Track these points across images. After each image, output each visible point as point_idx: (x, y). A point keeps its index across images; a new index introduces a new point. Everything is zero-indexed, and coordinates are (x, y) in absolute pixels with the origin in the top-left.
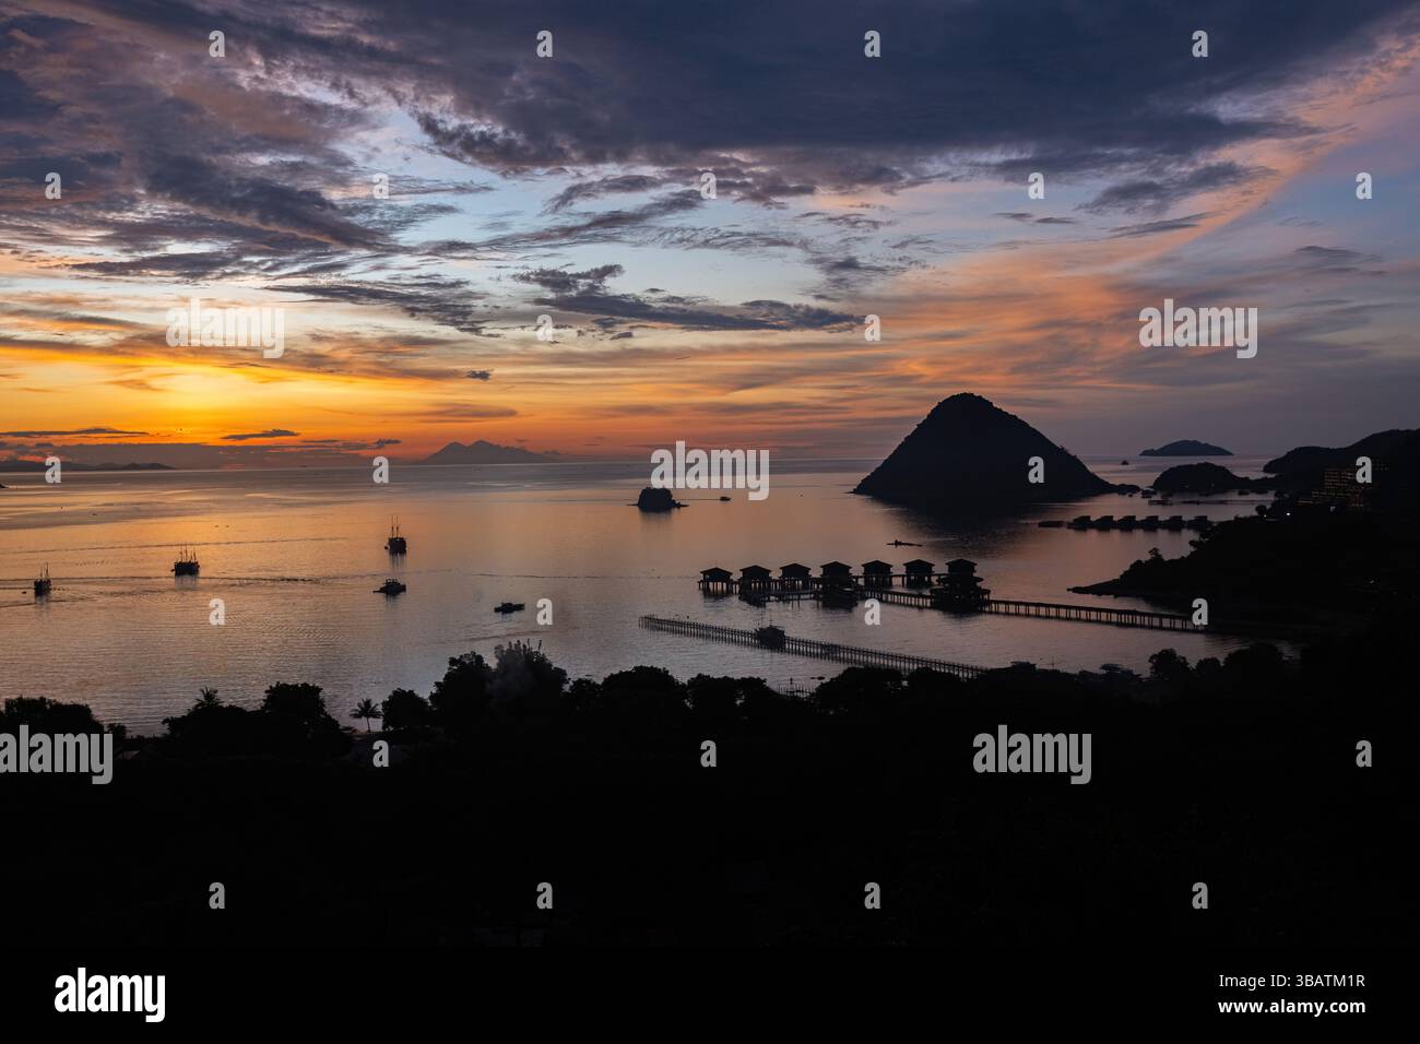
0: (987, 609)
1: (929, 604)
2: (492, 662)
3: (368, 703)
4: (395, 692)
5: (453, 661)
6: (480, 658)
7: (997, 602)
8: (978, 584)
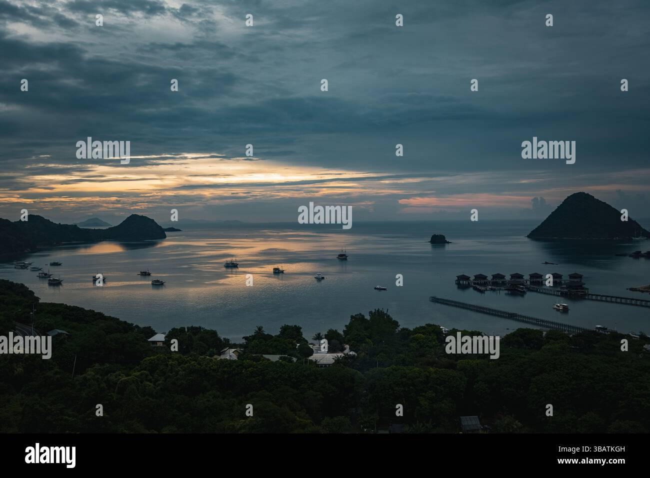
0: (587, 297)
1: (559, 294)
2: (368, 317)
3: (319, 334)
4: (330, 330)
5: (352, 317)
6: (363, 316)
7: (592, 295)
8: (583, 286)
